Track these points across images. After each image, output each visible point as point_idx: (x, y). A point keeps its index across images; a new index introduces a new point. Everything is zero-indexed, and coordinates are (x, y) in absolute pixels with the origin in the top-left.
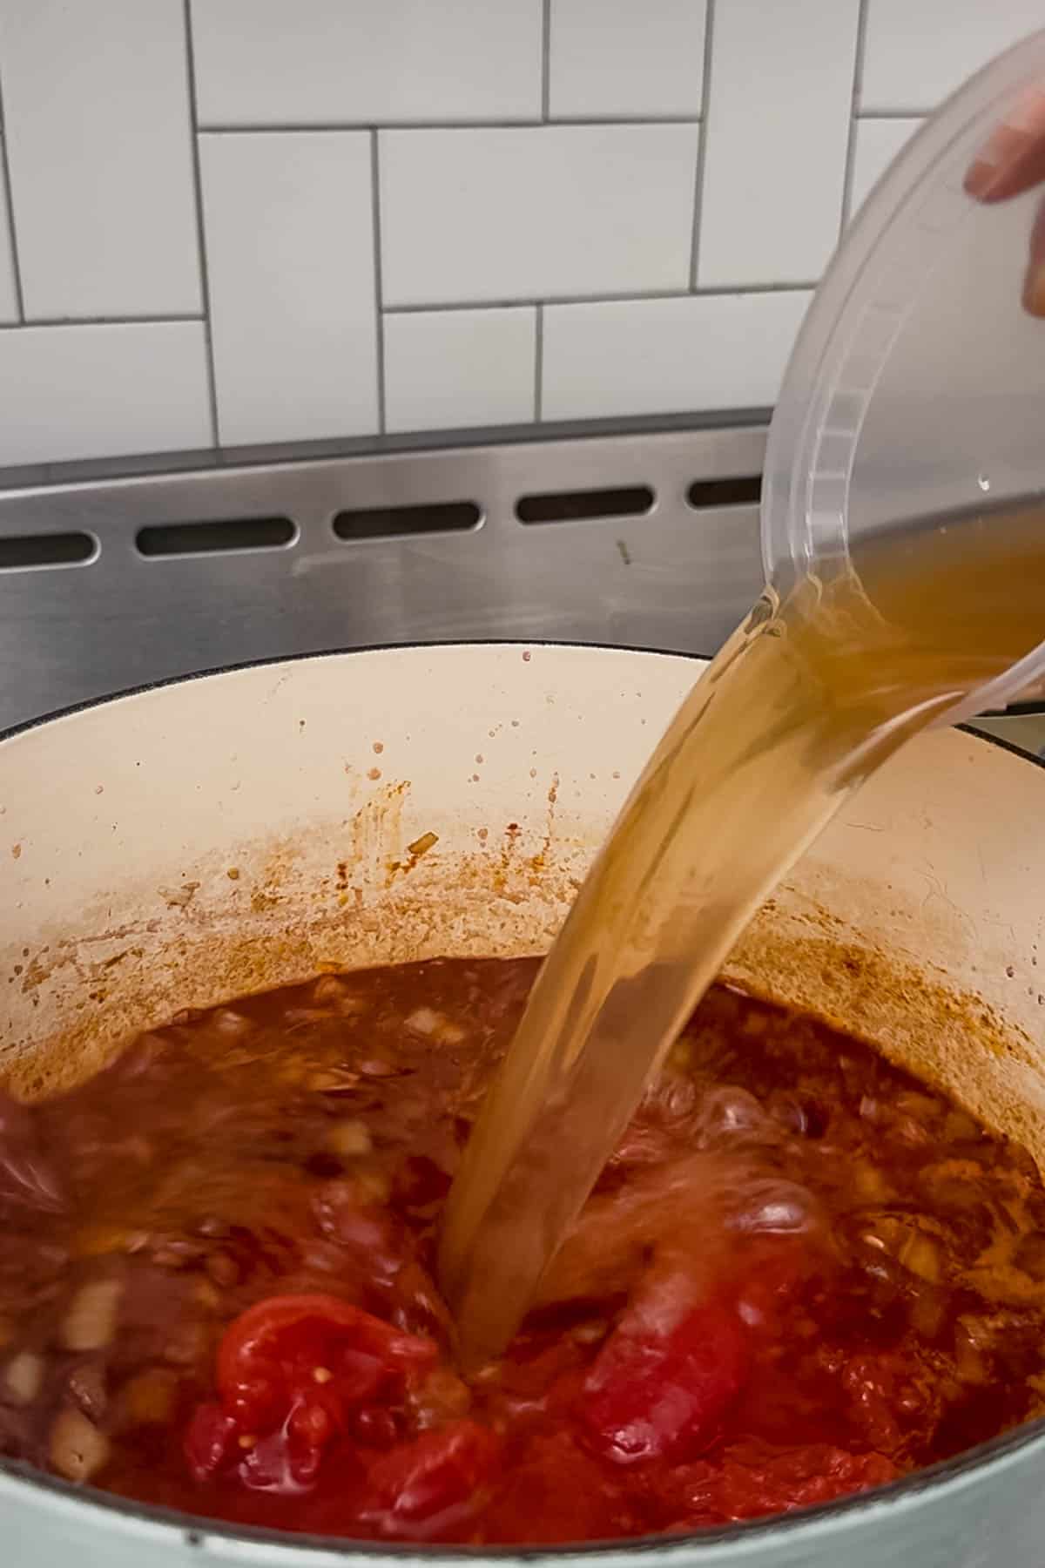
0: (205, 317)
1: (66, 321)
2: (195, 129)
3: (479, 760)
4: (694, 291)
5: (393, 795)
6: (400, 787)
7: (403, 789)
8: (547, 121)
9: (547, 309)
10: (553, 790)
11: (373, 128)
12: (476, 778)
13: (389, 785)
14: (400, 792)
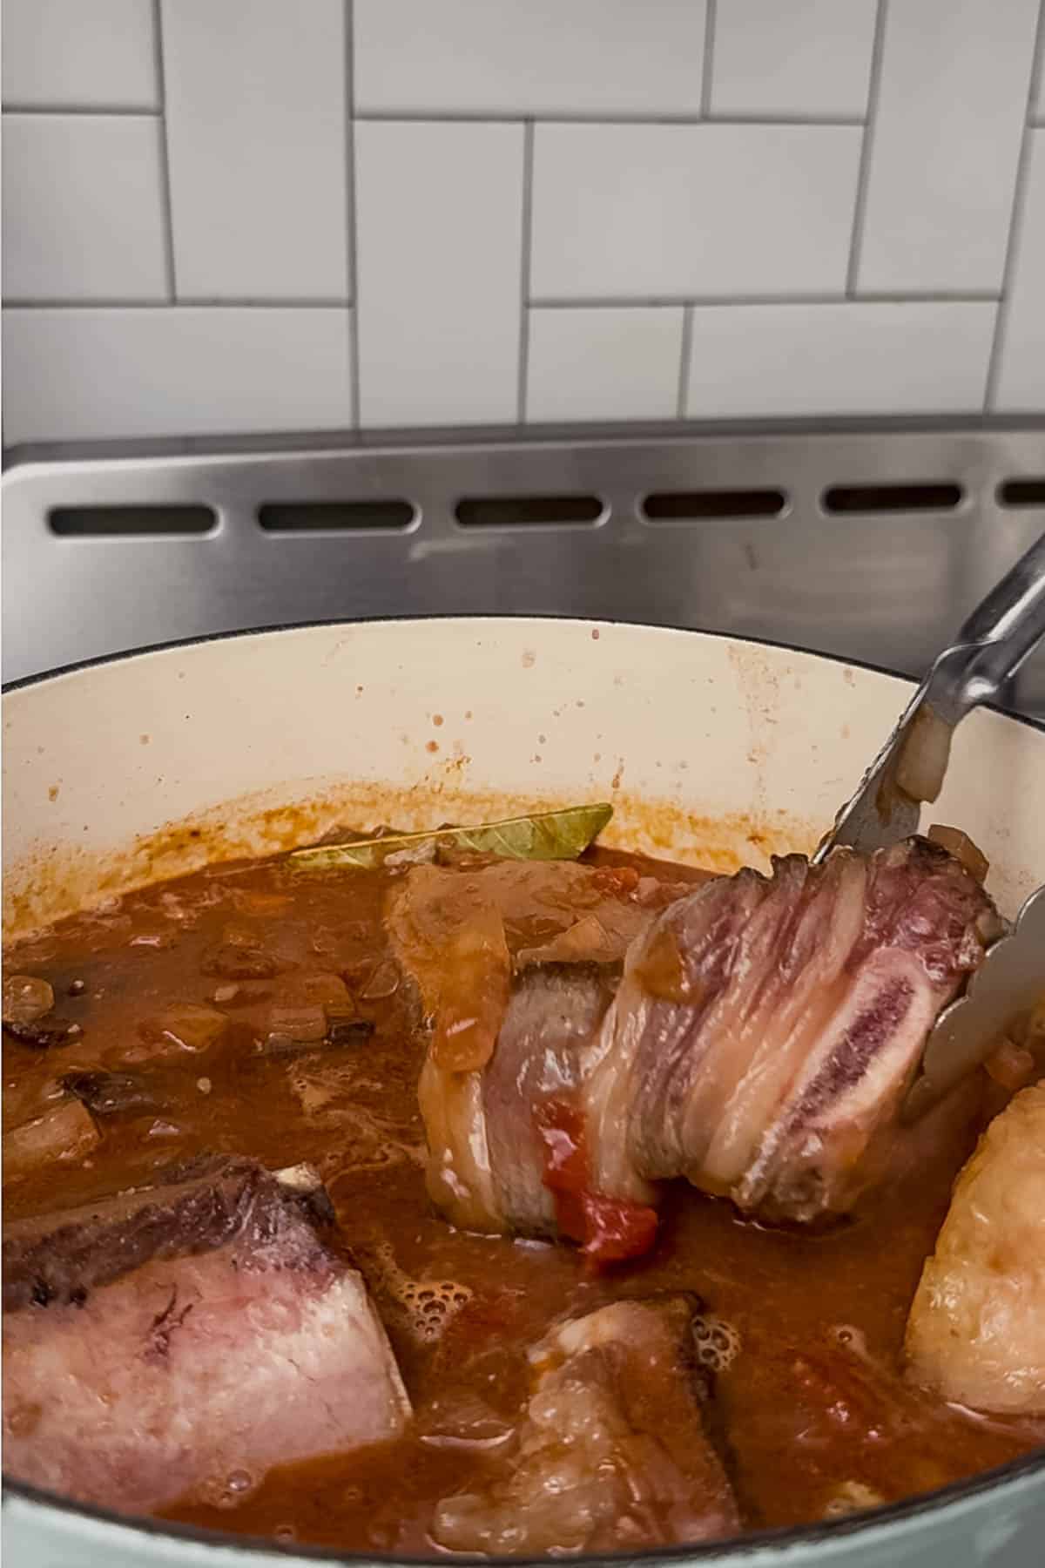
0: (351, 304)
1: (216, 302)
2: (351, 115)
3: (542, 740)
4: (851, 296)
5: (451, 770)
6: (459, 763)
7: (462, 765)
8: (706, 118)
9: (699, 311)
10: (618, 777)
11: (529, 119)
12: (538, 759)
13: (447, 760)
14: (459, 767)
